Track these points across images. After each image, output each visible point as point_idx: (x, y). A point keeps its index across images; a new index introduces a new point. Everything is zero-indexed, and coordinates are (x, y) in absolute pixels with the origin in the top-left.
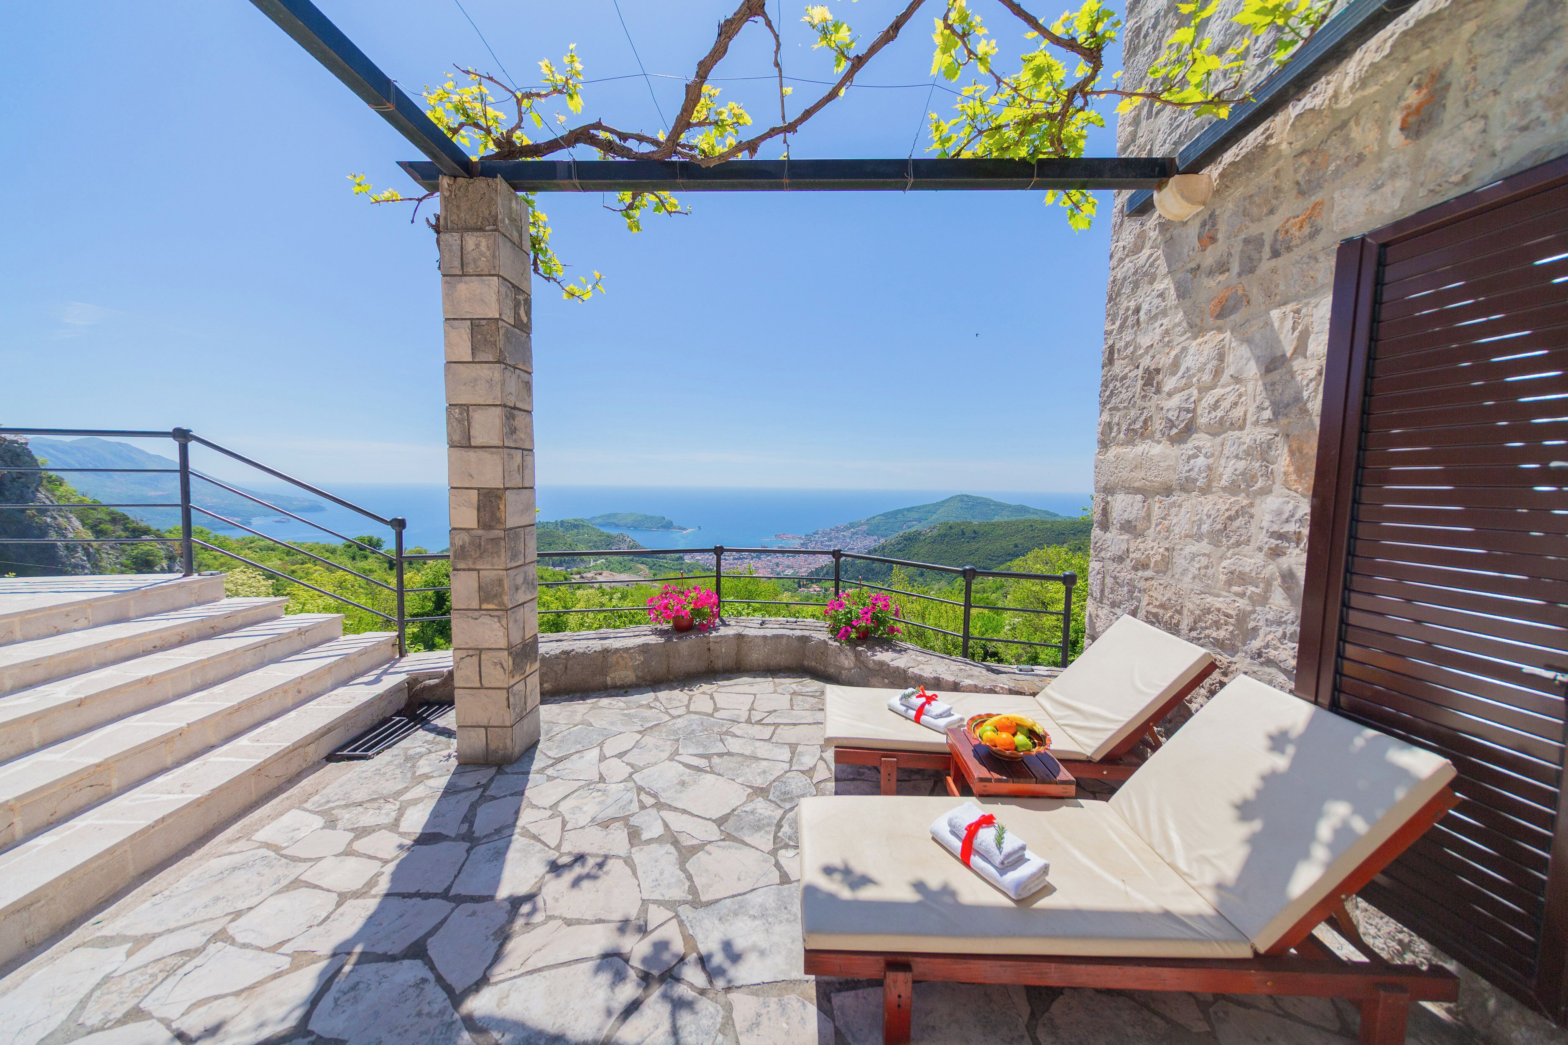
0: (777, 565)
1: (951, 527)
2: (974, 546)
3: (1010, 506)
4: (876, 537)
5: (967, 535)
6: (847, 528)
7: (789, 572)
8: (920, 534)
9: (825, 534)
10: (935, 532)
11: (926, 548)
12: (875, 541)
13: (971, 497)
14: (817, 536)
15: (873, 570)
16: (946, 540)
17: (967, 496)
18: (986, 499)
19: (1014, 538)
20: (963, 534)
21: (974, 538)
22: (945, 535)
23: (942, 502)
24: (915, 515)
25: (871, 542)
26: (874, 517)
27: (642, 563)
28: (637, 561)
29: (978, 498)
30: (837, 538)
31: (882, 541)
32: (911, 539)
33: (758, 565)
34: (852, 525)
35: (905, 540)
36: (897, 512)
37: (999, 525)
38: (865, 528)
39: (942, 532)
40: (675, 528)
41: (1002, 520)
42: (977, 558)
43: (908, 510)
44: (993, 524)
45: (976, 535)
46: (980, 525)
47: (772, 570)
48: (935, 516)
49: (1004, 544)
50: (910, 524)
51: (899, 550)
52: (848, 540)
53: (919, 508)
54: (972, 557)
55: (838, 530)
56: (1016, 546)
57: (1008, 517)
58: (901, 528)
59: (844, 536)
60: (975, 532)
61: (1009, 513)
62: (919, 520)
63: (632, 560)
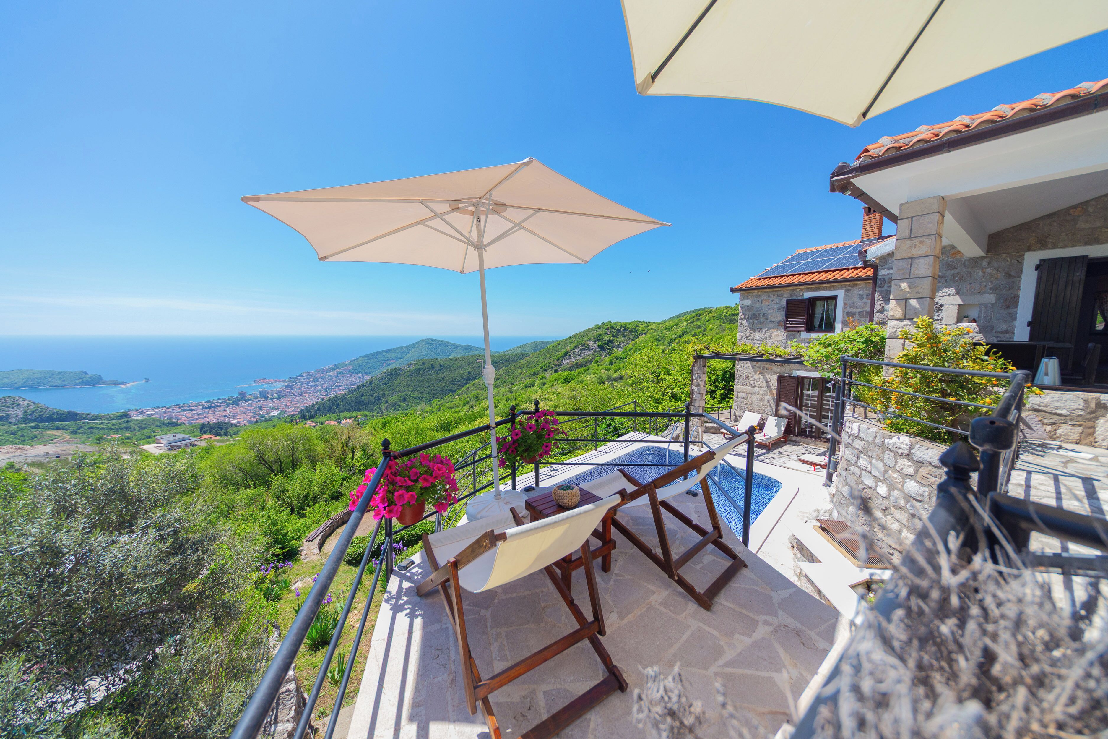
0: (260, 408)
1: (423, 363)
2: (441, 375)
3: (461, 346)
4: (360, 375)
5: (436, 368)
6: (332, 369)
7: (275, 413)
8: (400, 370)
9: (309, 375)
10: (412, 368)
11: (407, 380)
12: (360, 378)
13: (434, 340)
14: (302, 378)
15: (363, 401)
16: (421, 372)
17: (431, 340)
18: (445, 342)
19: (467, 368)
20: (433, 367)
21: (440, 370)
22: (420, 370)
23: (414, 344)
24: (393, 355)
25: (356, 380)
26: (357, 359)
27: (57, 428)
28: (46, 428)
29: (439, 341)
30: (322, 378)
31: (368, 378)
32: (393, 374)
33: (236, 411)
34: (337, 366)
35: (388, 375)
36: (377, 353)
37: (454, 360)
38: (350, 368)
39: (417, 367)
40: (106, 383)
41: (456, 356)
42: (444, 384)
43: (387, 351)
44: (453, 359)
45: (442, 367)
46: (444, 360)
47: (254, 413)
48: (409, 355)
49: (461, 372)
50: (389, 362)
51: (385, 384)
52: (334, 379)
53: (396, 349)
54: (440, 383)
55: (323, 371)
56: (469, 373)
57: (461, 353)
58: (382, 366)
59: (331, 376)
60: (441, 366)
61: (461, 351)
62: (396, 359)
63: (37, 427)
